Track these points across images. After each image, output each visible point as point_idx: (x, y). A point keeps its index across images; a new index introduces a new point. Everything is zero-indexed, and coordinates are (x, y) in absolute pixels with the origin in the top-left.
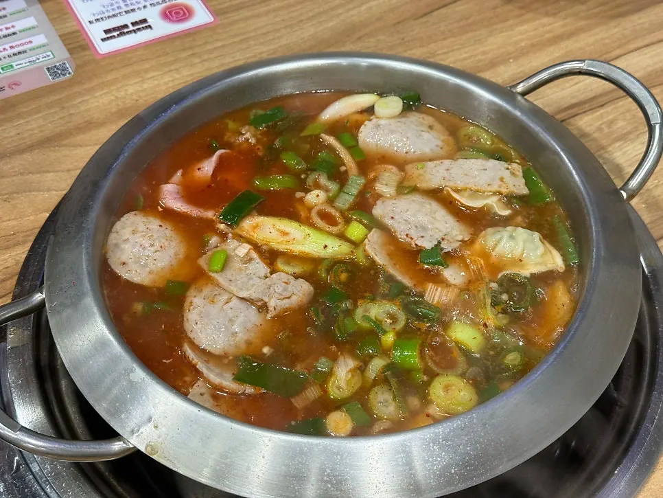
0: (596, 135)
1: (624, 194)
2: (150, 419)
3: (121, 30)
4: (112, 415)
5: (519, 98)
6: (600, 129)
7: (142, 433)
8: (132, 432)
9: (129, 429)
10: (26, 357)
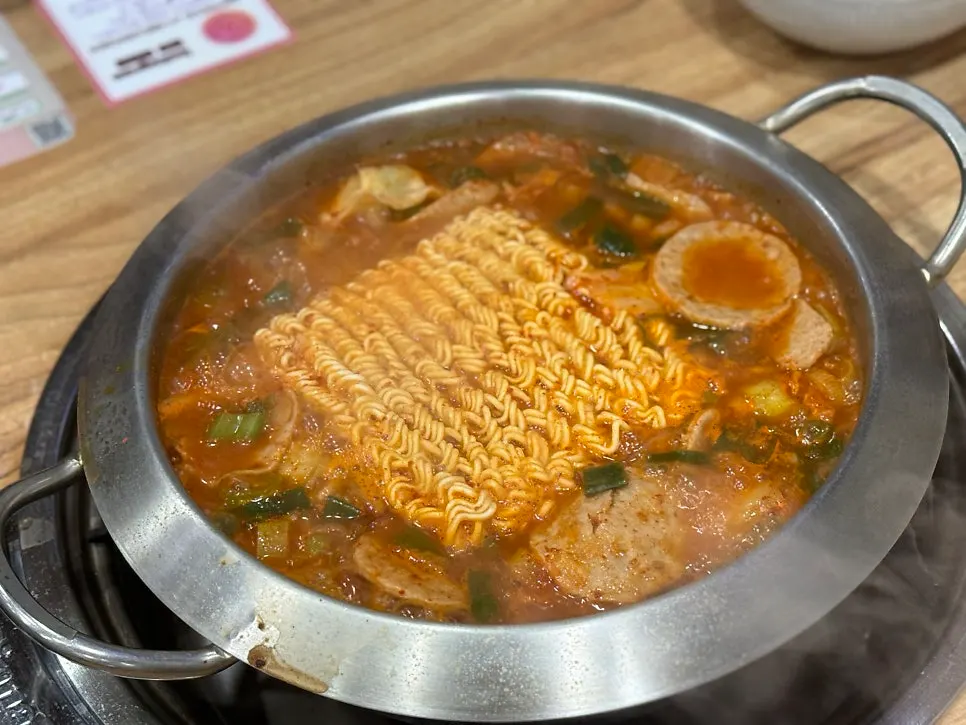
0: (903, 187)
1: (927, 276)
2: (252, 617)
3: (143, 60)
4: (198, 615)
5: (771, 138)
6: (908, 178)
7: (242, 637)
8: (228, 638)
9: (223, 633)
10: (51, 558)
